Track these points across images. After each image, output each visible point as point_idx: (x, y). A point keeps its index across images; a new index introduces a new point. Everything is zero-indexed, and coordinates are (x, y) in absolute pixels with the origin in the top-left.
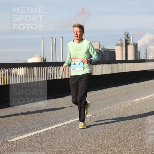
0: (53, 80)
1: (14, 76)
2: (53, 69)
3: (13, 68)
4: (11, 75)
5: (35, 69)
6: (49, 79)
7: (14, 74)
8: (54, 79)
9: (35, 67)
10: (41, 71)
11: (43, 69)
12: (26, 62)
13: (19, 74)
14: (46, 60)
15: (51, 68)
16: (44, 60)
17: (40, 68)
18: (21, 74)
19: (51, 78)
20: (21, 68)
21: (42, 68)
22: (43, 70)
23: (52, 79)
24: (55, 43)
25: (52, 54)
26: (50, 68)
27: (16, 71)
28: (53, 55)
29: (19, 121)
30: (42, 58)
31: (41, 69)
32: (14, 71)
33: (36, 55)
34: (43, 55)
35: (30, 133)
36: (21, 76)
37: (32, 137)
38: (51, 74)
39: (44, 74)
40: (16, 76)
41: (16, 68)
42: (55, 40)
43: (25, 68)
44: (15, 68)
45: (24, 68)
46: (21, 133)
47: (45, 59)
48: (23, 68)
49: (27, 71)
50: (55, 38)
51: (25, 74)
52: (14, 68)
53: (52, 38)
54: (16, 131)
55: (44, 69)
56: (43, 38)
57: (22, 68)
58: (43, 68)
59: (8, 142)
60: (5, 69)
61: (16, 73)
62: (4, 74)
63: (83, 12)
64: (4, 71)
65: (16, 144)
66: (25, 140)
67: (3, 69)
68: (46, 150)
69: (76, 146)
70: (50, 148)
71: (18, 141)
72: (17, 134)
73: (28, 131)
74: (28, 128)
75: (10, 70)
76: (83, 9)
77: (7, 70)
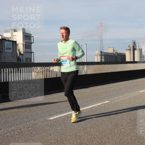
1: (51, 72)
4: (50, 72)
7: (51, 71)
13: (55, 71)
18: (56, 71)
20: (56, 66)
32: (52, 68)
35: (63, 113)
36: (56, 72)
37: (65, 117)
40: (53, 72)
46: (57, 114)
48: (58, 66)
59: (48, 120)
60: (45, 67)
61: (53, 70)
62: (44, 71)
63: (101, 26)
64: (44, 68)
65: (54, 121)
66: (60, 119)
67: (44, 67)
68: (75, 127)
69: (97, 125)
70: (78, 125)
71: (55, 119)
72: (54, 114)
73: (62, 112)
74: (62, 110)
75: (49, 68)
76: (101, 24)
77: (47, 68)
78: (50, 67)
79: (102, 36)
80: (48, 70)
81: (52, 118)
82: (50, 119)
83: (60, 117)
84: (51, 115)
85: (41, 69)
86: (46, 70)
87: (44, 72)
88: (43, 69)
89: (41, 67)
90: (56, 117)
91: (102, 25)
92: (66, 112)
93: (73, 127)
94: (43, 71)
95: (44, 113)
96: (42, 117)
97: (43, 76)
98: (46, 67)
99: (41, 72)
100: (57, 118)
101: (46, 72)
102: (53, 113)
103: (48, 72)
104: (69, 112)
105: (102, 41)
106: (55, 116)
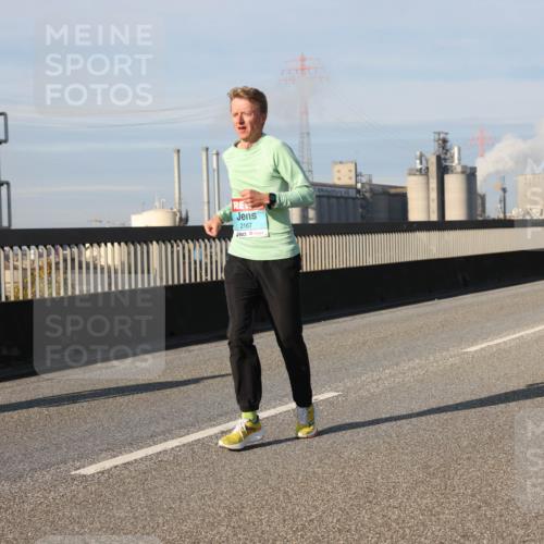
0: (212, 282)
1: (88, 268)
2: (211, 247)
3: (84, 245)
4: (80, 267)
5: (154, 247)
6: (198, 280)
7: (88, 264)
8: (214, 279)
9: (154, 243)
10: (172, 252)
11: (178, 248)
12: (127, 226)
13: (103, 263)
14: (187, 220)
15: (206, 246)
16: (181, 219)
17: (169, 246)
18: (110, 262)
19: (206, 275)
20: (109, 245)
21: (175, 245)
22: (178, 252)
23: (209, 279)
24: (215, 166)
25: (206, 200)
26: (200, 247)
27: (95, 254)
28: (209, 202)
29: (106, 411)
30: (175, 214)
31: (172, 247)
32: (89, 253)
33: (157, 204)
34: (180, 204)
35: (142, 448)
36: (109, 268)
37: (148, 463)
38: (206, 264)
39: (184, 263)
40: (95, 268)
41: (95, 245)
42: (215, 157)
43: (122, 244)
44: (91, 245)
45: (119, 244)
46: (114, 449)
47: (184, 215)
48: (116, 244)
49: (129, 254)
50: (215, 152)
51: (122, 264)
52: (87, 245)
53: (207, 149)
54: (98, 442)
55: (184, 248)
56: (179, 151)
57: (113, 244)
58: (178, 246)
59: (73, 479)
60: (61, 246)
61: (95, 259)
62: (57, 264)
63: (302, 69)
64: (57, 253)
65: (99, 483)
66: (127, 472)
67: (53, 246)
68: (192, 504)
69: (286, 493)
70: (203, 497)
71: (103, 473)
72: (101, 450)
73: (134, 444)
74: (136, 434)
75: (75, 250)
76: (303, 59)
77: (68, 252)
78: (82, 246)
79: (307, 113)
80: (73, 260)
81: (90, 470)
82: (83, 471)
83: (126, 465)
84: (87, 458)
85: (41, 256)
86: (65, 260)
87: (57, 269)
88: (48, 255)
89: (41, 247)
90: (108, 464)
91: (307, 63)
92: (155, 443)
93: (184, 504)
94: (49, 265)
95: (58, 447)
96: (47, 466)
97: (50, 288)
98: (64, 249)
99: (41, 268)
100: (116, 467)
101: (66, 268)
102: (96, 449)
103: (73, 268)
104: (165, 441)
105: (308, 134)
106: (105, 459)
